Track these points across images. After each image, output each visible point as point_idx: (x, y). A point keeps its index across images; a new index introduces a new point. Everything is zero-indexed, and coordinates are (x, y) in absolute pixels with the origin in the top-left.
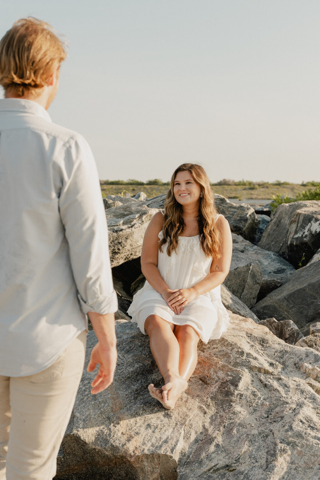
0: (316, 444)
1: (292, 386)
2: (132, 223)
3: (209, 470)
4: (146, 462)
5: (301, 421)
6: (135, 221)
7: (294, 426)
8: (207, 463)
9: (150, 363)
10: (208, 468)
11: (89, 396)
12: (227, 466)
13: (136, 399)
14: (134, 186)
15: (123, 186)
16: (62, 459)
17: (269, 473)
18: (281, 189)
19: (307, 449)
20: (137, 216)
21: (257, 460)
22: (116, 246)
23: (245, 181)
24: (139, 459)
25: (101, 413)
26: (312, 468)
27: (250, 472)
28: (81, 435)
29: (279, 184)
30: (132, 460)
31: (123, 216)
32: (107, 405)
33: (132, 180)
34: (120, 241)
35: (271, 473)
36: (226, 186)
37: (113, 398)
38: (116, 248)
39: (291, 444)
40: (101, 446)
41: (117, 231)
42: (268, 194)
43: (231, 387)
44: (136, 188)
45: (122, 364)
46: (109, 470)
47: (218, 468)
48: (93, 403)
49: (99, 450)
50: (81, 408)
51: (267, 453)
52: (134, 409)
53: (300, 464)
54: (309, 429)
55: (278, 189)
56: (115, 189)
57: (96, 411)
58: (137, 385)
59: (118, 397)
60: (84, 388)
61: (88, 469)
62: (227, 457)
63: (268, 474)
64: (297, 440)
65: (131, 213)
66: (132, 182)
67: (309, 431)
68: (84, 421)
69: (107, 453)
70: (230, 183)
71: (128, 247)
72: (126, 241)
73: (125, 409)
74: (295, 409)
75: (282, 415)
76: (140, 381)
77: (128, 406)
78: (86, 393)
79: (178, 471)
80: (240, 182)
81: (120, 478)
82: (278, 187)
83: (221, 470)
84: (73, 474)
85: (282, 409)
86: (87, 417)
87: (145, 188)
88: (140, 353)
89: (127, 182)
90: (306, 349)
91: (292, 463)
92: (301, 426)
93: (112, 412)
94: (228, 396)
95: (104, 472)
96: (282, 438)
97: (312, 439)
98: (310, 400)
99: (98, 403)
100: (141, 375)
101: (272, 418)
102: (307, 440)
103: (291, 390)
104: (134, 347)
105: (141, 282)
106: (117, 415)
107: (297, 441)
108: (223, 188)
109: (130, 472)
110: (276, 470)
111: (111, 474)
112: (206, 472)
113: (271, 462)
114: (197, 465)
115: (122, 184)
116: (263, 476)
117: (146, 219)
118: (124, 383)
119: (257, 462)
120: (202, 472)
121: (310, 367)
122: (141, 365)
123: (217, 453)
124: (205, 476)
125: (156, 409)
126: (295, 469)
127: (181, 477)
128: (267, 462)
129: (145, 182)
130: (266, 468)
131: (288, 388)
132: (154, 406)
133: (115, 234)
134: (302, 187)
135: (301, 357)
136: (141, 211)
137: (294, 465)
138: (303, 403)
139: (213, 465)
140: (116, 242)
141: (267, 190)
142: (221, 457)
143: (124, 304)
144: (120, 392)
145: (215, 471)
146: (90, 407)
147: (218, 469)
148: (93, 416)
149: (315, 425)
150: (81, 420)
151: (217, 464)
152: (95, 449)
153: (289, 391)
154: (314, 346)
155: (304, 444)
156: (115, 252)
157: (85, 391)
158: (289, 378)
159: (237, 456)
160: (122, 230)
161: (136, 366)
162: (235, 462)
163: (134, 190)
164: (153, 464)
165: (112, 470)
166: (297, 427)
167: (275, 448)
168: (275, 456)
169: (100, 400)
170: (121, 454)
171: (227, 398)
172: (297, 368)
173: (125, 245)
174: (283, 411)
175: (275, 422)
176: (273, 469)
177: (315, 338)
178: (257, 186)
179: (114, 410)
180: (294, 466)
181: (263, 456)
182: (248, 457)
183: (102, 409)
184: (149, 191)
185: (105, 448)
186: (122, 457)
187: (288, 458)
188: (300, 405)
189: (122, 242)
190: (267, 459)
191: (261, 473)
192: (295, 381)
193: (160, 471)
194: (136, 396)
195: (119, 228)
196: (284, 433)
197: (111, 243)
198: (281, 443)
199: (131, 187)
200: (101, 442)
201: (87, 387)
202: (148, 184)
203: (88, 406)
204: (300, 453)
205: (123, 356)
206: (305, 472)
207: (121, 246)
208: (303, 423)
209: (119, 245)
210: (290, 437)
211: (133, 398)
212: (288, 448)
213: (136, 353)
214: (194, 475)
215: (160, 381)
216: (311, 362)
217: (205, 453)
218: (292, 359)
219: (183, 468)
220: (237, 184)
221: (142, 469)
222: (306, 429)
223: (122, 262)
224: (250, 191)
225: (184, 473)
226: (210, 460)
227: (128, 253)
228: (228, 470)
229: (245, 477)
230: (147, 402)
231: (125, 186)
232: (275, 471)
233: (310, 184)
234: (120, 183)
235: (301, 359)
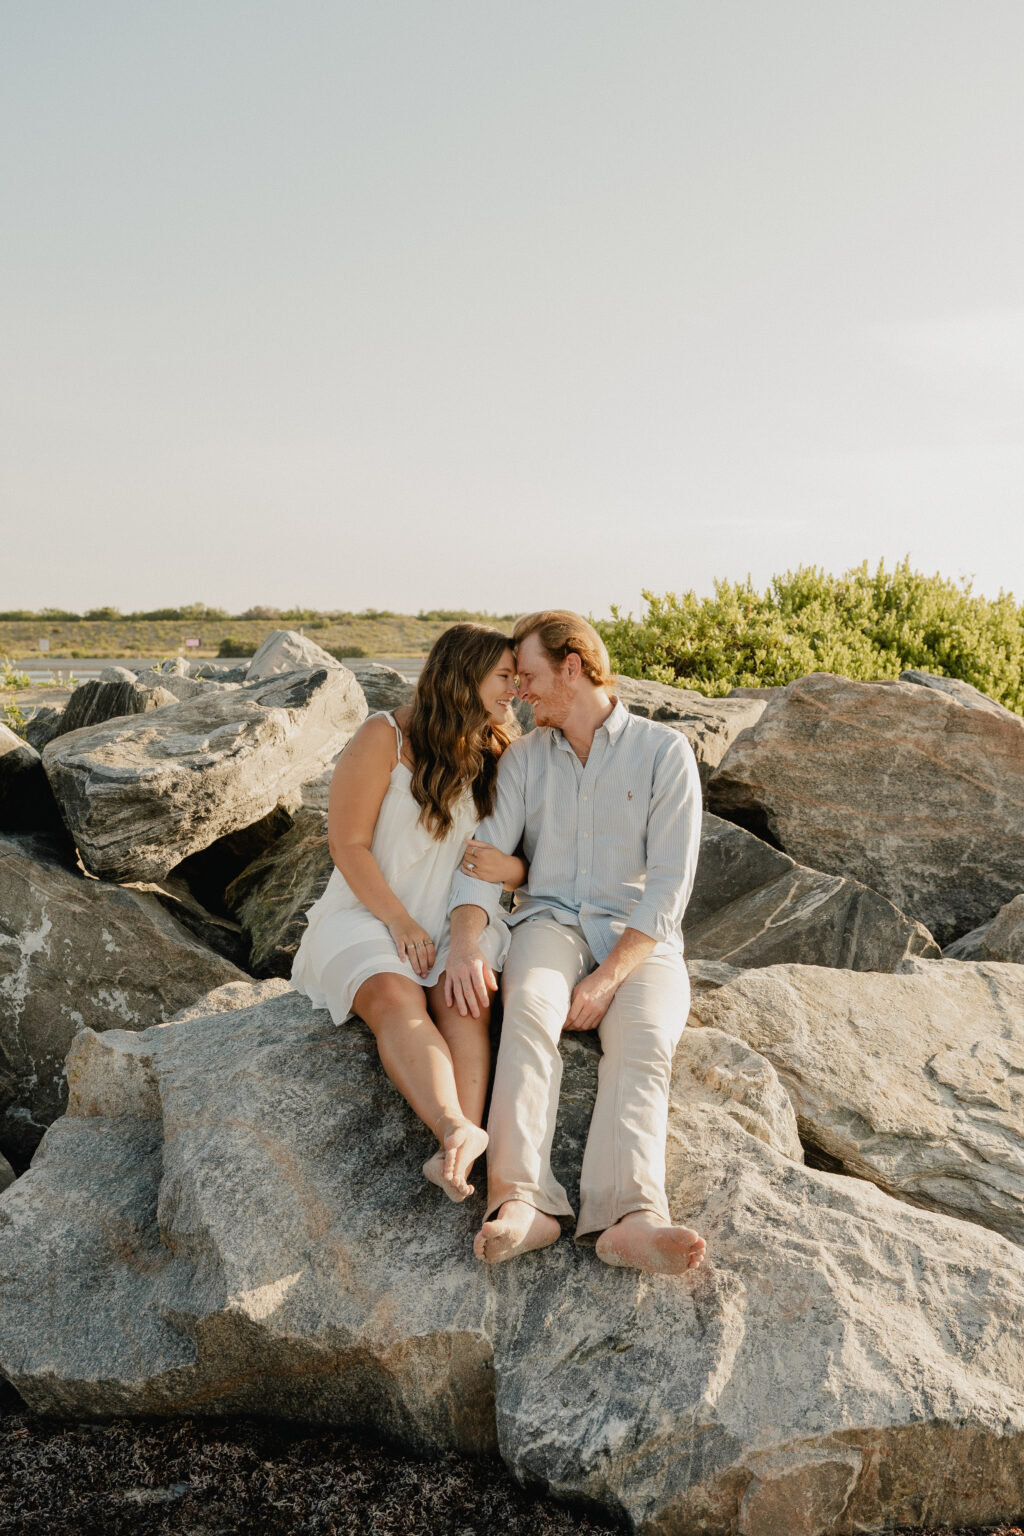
0: (793, 1260)
1: (702, 1125)
2: (234, 746)
3: (571, 1356)
4: (416, 1356)
5: (749, 1209)
6: (238, 742)
7: (737, 1223)
8: (562, 1340)
9: (369, 1100)
10: (567, 1351)
11: (247, 1203)
12: (611, 1341)
13: (359, 1196)
14: (55, 623)
15: (32, 624)
16: (194, 1371)
17: (713, 1345)
18: (376, 626)
19: (779, 1275)
20: (241, 727)
21: (677, 1316)
22: (201, 803)
23: (302, 611)
24: (400, 1350)
25: (286, 1246)
26: (799, 1319)
27: (667, 1350)
28: (250, 1311)
29: (373, 617)
30: (385, 1356)
31: (205, 728)
32: (295, 1222)
33: (52, 611)
34: (210, 791)
35: (717, 1344)
36: (261, 622)
37: (306, 1201)
38: (201, 808)
39: (742, 1268)
40: (303, 1330)
41: (200, 768)
42: (351, 637)
43: (570, 1141)
44: (60, 629)
45: (306, 1110)
46: (314, 1382)
47: (591, 1348)
48: (261, 1220)
49: (298, 1342)
50: (235, 1239)
51: (693, 1296)
52: (361, 1223)
53: (771, 1313)
54: (769, 1225)
55: (371, 626)
56: (13, 631)
57: (274, 1241)
58: (354, 1159)
59: (317, 1198)
60: (229, 1184)
61: (255, 1384)
62: (604, 1317)
63: (712, 1349)
64: (752, 1255)
65: (223, 722)
66: (52, 614)
67: (770, 1230)
68: (250, 1271)
69: (317, 1346)
70: (270, 615)
71: (229, 804)
72: (224, 791)
73: (339, 1229)
74: (725, 1179)
75: (700, 1198)
76: (357, 1149)
77: (344, 1218)
78: (239, 1196)
79: (498, 1367)
80: (292, 612)
81: (344, 1397)
82: (370, 621)
83: (598, 1352)
84: (217, 1400)
85: (697, 1183)
86: (254, 1260)
87: (81, 627)
88: (341, 1078)
89: (41, 614)
90: (708, 1033)
91: (755, 1313)
92: (751, 1220)
93: (311, 1237)
94: (567, 1165)
95: (301, 1388)
96: (718, 1254)
97: (782, 1251)
98: (749, 1155)
99: (273, 1219)
100: (357, 1135)
101: (680, 1206)
102: (773, 1253)
103: (702, 1134)
104: (323, 1062)
105: (254, 884)
106: (324, 1245)
107: (753, 1259)
108: (256, 625)
109: (371, 1382)
110: (725, 1334)
111: (320, 1390)
112: (565, 1362)
113: (710, 1318)
114: (539, 1346)
115: (27, 619)
116: (700, 1355)
117: (264, 734)
118: (321, 1158)
119: (676, 1320)
120: (554, 1363)
121: (730, 1075)
122: (352, 1108)
123: (578, 1310)
124: (565, 1372)
125: (410, 1216)
126: (765, 1326)
127: (509, 1382)
128: (699, 1317)
129: (81, 614)
130: (703, 1334)
131: (695, 1129)
132: (405, 1208)
133: (197, 775)
134: (420, 623)
135: (701, 1052)
136: (246, 714)
137: (759, 1318)
138: (739, 1164)
139: (577, 1341)
140: (201, 792)
141: (348, 628)
142: (590, 1319)
143: (217, 937)
144: (318, 1184)
145: (585, 1356)
146: (255, 1232)
147: (591, 1351)
148: (269, 1256)
149: (778, 1214)
150: (242, 1270)
151: (587, 1339)
152: (286, 1339)
153: (699, 1138)
154: (715, 1021)
155: (771, 1264)
156: (200, 817)
157: (233, 1191)
158: (689, 1105)
159: (628, 1312)
160: (212, 764)
161: (341, 1111)
162: (626, 1327)
163: (56, 632)
164: (433, 1358)
165: (322, 1382)
166: (745, 1224)
167: (708, 1281)
168: (715, 1301)
169: (277, 1211)
170: (354, 1345)
171: (565, 1170)
172: (698, 1078)
173: (223, 799)
174: (700, 1189)
175: (689, 1216)
176: (719, 1335)
177: (712, 1002)
178: (327, 621)
179: (315, 1233)
180: (760, 1320)
181: (686, 1305)
182: (654, 1311)
183: (286, 1235)
184: (92, 634)
185: (313, 1335)
186: (357, 1351)
187: (743, 1303)
188: (734, 1170)
189: (214, 793)
190: (698, 1310)
191: (693, 1346)
192: (703, 1111)
193: (451, 1372)
194: (356, 1188)
195: (205, 759)
196: (717, 1242)
197: (189, 796)
198: (718, 1267)
199: (49, 626)
200: (299, 1319)
201: (237, 1180)
202: (87, 619)
203: (251, 1232)
204: (765, 1286)
205: (304, 1089)
206: (788, 1329)
207: (214, 802)
208: (754, 1213)
209: (209, 801)
210: (735, 1250)
211: (350, 1196)
212: (737, 1278)
213: (332, 1077)
214: (539, 1372)
215: (402, 1143)
216: (727, 1062)
217: (554, 1314)
218: (685, 1060)
219: (507, 1360)
220: (285, 616)
221: (408, 1374)
222: (763, 1227)
223: (212, 838)
224: (313, 631)
225: (514, 1371)
226: (568, 1330)
227: (227, 818)
228: (614, 1348)
229: (659, 1361)
230: (387, 1202)
231: (37, 624)
232: (724, 1337)
233: (436, 617)
234: (24, 616)
235: (704, 1059)
